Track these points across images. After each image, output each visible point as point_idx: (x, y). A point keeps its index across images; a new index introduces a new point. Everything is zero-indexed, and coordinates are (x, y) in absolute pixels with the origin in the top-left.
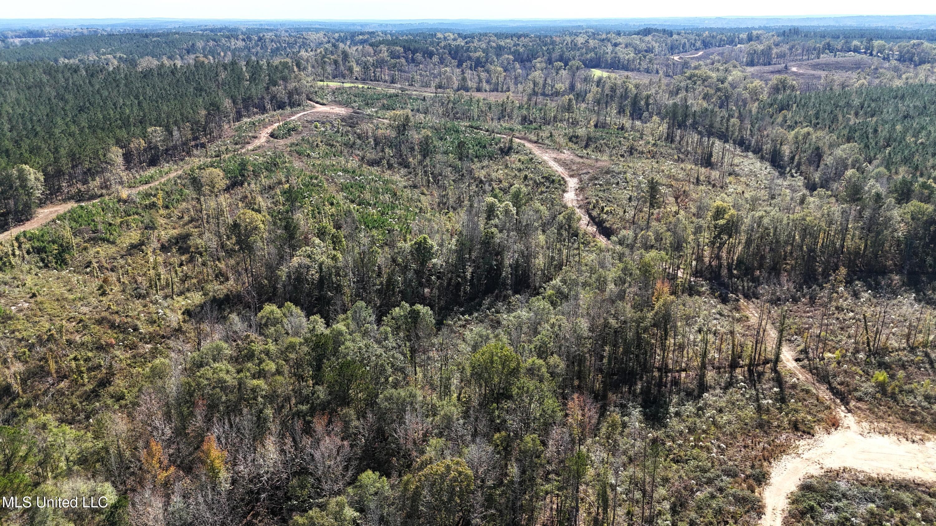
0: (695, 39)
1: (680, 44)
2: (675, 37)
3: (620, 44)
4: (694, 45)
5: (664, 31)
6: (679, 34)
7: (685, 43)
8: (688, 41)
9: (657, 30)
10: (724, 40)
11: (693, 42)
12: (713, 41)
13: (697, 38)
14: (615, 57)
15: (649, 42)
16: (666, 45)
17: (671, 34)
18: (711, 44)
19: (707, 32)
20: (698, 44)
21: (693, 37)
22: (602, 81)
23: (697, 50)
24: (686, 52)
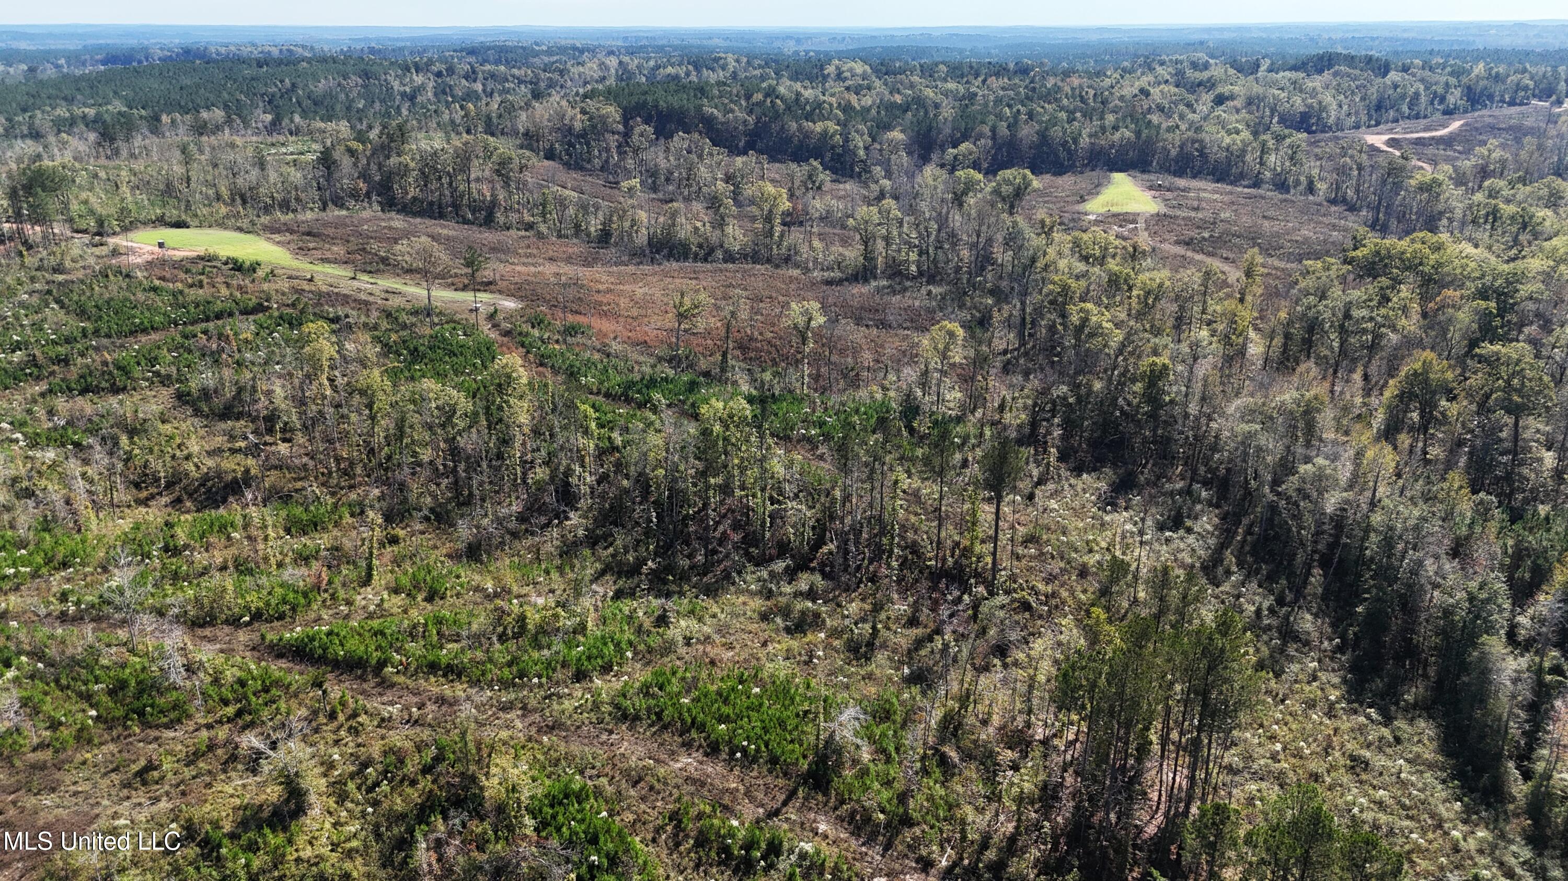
0: (1447, 85)
1: (1403, 97)
2: (1393, 76)
3: (1232, 97)
4: (1443, 99)
5: (1369, 60)
6: (1405, 69)
7: (1417, 95)
8: (1427, 89)
9: (1350, 60)
10: (1526, 88)
11: (1440, 90)
12: (1497, 89)
13: (1453, 81)
14: (1194, 141)
15: (1314, 93)
16: (1363, 99)
17: (1384, 69)
18: (1491, 97)
19: (1481, 65)
20: (1455, 97)
21: (1442, 78)
22: (1040, 264)
23: (1449, 113)
24: (1417, 117)
